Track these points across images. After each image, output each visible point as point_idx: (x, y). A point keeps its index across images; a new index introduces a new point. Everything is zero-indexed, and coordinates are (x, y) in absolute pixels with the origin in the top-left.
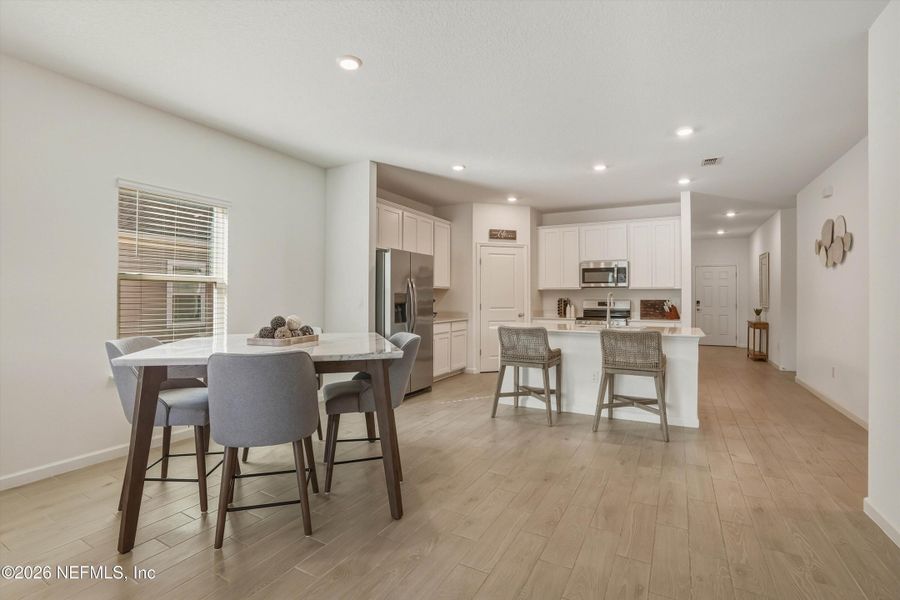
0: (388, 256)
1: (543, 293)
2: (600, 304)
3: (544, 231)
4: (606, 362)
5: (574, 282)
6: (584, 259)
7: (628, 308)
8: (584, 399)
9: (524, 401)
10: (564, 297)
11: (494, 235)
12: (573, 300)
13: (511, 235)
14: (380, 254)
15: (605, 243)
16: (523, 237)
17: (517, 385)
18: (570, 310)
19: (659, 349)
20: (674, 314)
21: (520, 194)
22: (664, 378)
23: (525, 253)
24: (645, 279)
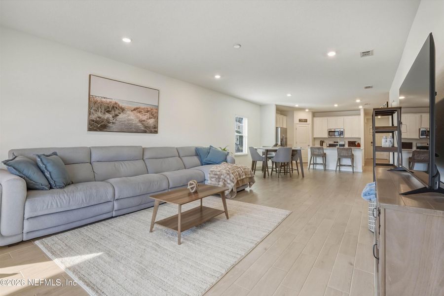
0: (279, 129)
1: (315, 139)
2: (334, 142)
3: (315, 119)
4: (338, 155)
5: (326, 135)
6: (330, 128)
7: (344, 143)
8: (332, 166)
9: (316, 166)
10: (322, 140)
11: (300, 121)
12: (325, 141)
13: (306, 121)
14: (277, 128)
15: (336, 123)
16: (309, 121)
17: (313, 162)
18: (324, 144)
19: (351, 152)
20: (359, 145)
21: (309, 109)
22: (353, 159)
23: (310, 126)
24: (349, 135)
